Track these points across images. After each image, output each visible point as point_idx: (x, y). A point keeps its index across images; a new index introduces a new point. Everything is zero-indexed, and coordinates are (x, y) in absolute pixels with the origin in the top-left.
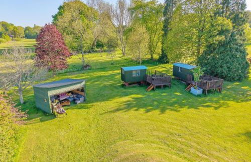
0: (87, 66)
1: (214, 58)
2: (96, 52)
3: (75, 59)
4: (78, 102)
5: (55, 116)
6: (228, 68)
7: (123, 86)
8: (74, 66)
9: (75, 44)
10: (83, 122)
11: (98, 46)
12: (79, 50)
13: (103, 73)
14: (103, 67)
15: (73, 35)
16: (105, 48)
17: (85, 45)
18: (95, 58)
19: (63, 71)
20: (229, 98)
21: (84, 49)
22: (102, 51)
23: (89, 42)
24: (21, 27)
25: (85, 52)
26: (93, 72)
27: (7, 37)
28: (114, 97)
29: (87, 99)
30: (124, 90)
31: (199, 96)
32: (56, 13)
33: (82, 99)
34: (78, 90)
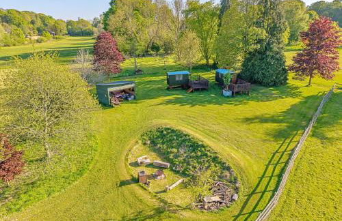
0: (139, 71)
1: (253, 65)
2: (150, 55)
3: (128, 63)
4: (130, 99)
5: (113, 107)
6: (263, 74)
7: (168, 89)
8: (127, 71)
9: (127, 47)
10: (132, 110)
11: (154, 49)
12: (132, 53)
13: (153, 78)
14: (155, 72)
15: (126, 36)
16: (161, 51)
17: (139, 47)
18: (149, 63)
19: (117, 75)
20: (253, 99)
21: (137, 53)
22: (157, 55)
23: (143, 43)
24: (62, 21)
25: (139, 56)
26: (145, 77)
27: (48, 34)
28: (158, 96)
29: (137, 98)
30: (168, 92)
31: (228, 97)
32: (107, 10)
33: (132, 97)
34: (129, 89)
